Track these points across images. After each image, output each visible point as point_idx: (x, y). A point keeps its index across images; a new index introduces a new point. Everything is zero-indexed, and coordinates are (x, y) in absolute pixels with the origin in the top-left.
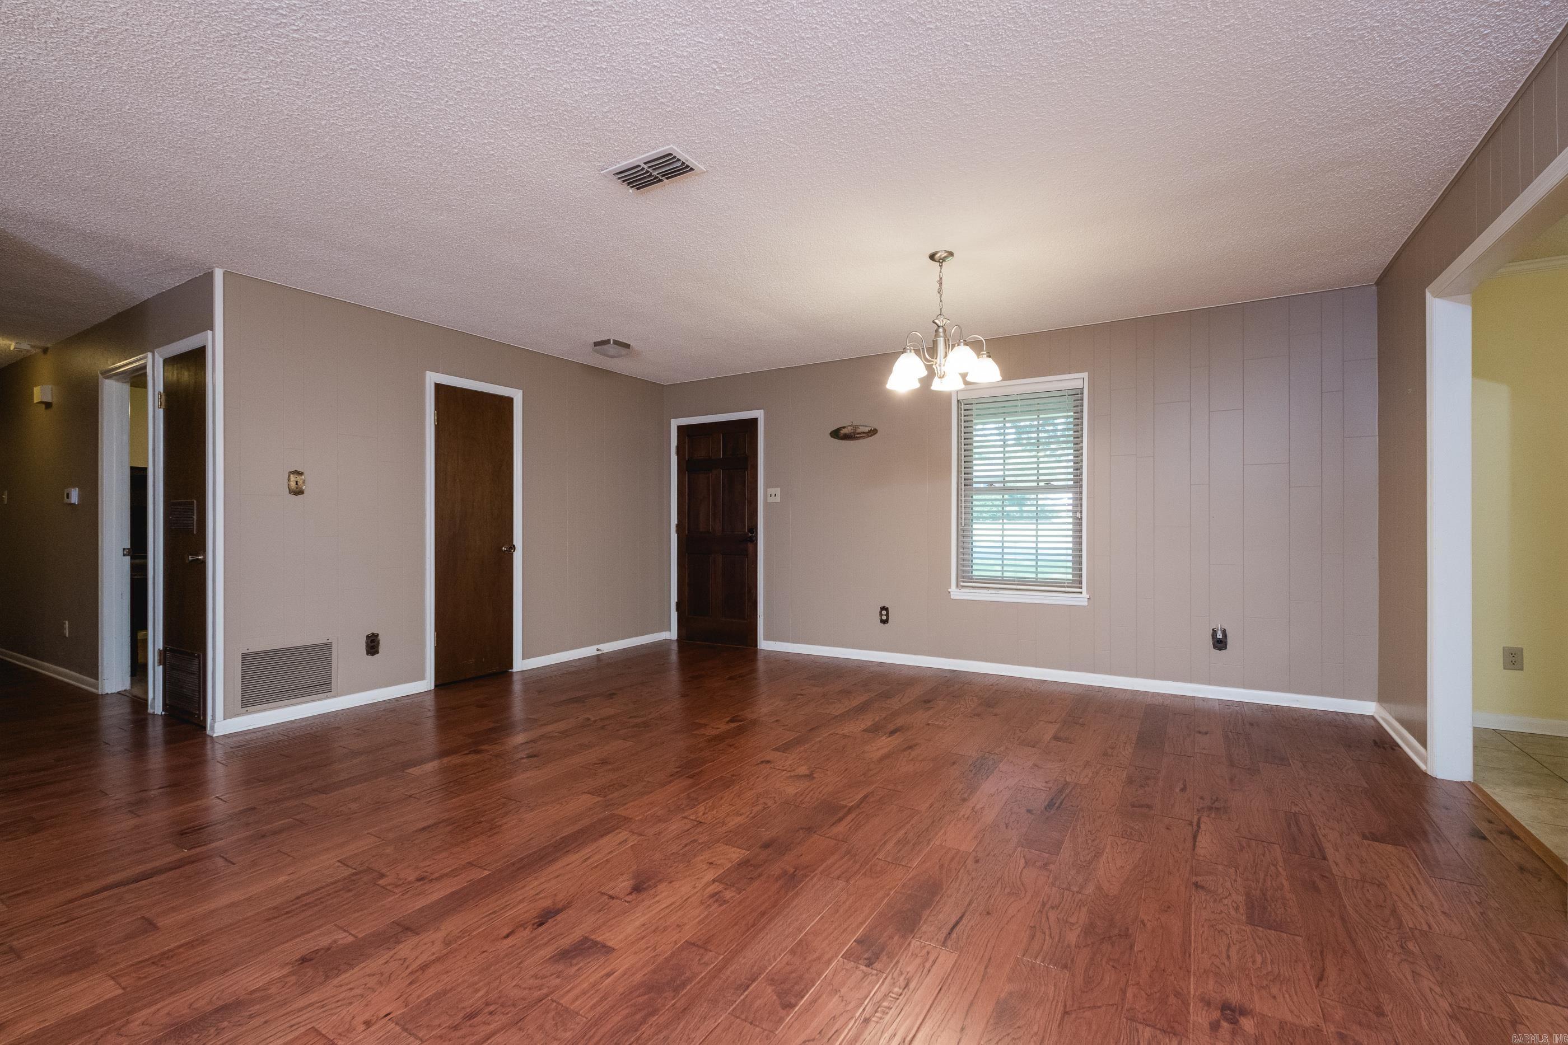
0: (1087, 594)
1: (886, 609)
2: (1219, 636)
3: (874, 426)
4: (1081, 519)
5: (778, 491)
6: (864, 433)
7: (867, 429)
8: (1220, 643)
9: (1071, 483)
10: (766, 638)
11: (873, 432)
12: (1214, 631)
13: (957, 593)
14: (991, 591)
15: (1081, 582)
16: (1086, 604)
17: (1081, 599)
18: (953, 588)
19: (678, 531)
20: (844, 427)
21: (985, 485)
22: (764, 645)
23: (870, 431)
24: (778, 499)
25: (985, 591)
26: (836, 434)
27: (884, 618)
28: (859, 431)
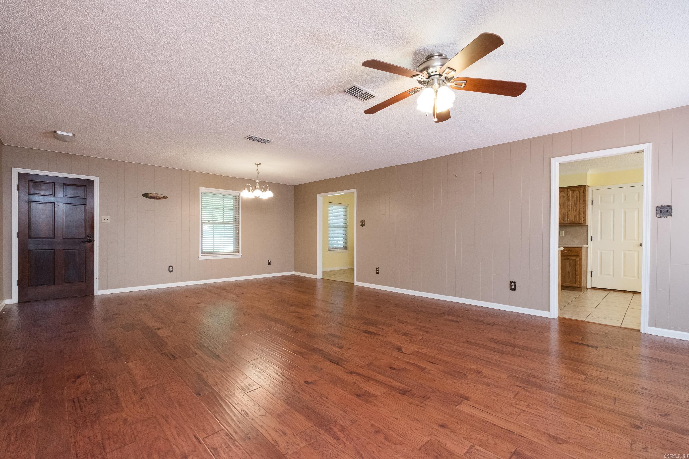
0: (241, 254)
1: (172, 267)
2: (270, 262)
3: (166, 195)
4: (239, 233)
5: (109, 217)
6: (161, 197)
7: (162, 196)
8: (269, 264)
9: (233, 222)
10: (100, 289)
11: (165, 198)
12: (268, 261)
13: (201, 258)
14: (214, 256)
15: (239, 251)
16: (241, 257)
17: (240, 256)
18: (200, 256)
19: (18, 237)
20: (151, 193)
21: (207, 221)
22: (98, 292)
23: (164, 197)
24: (109, 221)
25: (212, 256)
26: (146, 195)
27: (171, 270)
28: (158, 196)
